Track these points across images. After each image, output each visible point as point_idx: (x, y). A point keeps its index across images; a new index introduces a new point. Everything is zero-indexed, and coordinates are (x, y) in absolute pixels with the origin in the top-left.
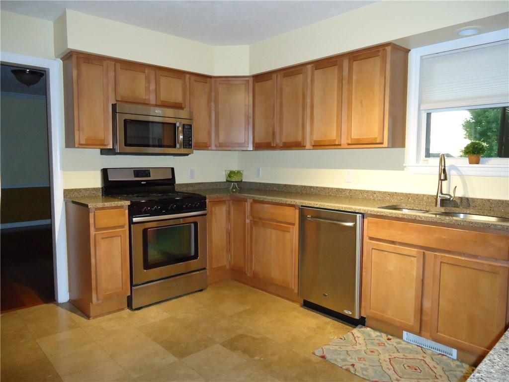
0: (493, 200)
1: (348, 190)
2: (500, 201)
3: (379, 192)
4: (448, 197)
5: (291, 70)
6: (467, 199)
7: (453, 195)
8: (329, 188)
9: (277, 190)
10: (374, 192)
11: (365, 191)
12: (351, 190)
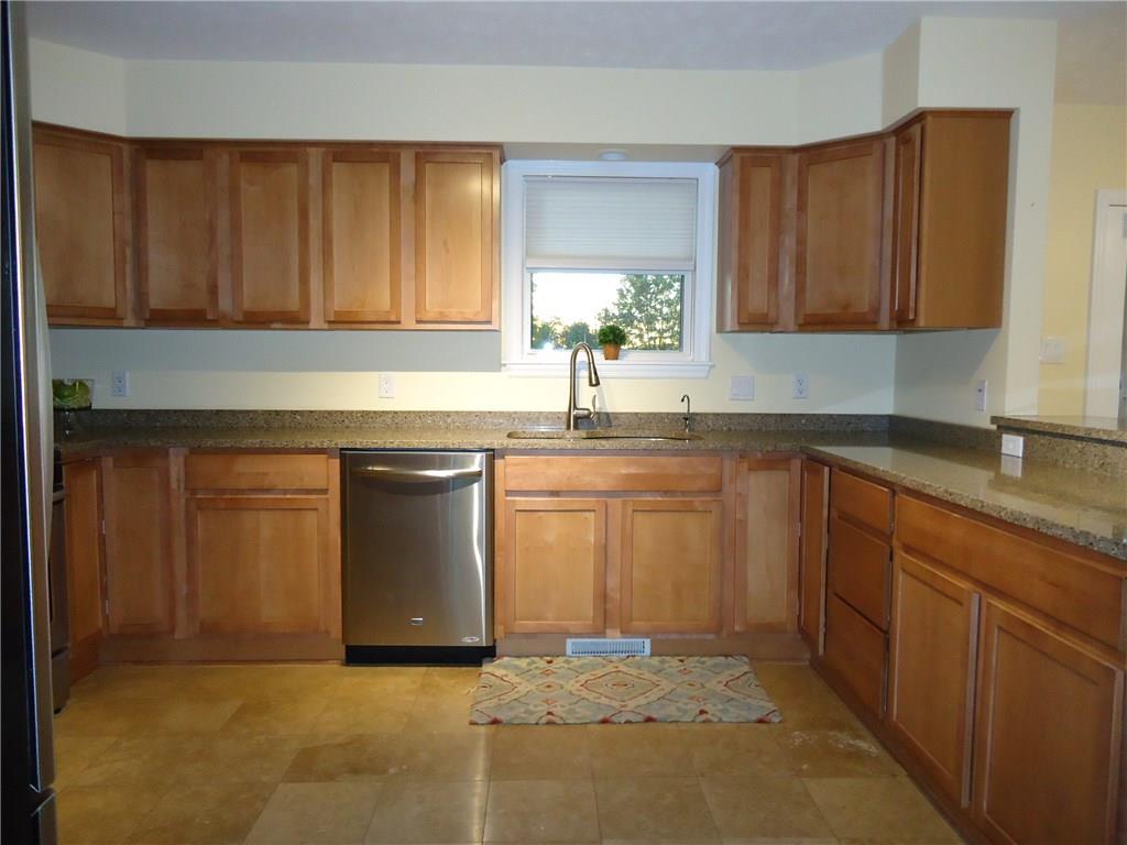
0: (642, 414)
1: (388, 412)
2: (651, 414)
3: (457, 412)
4: (586, 412)
5: (264, 149)
6: (607, 414)
7: (592, 410)
8: (342, 412)
9: (189, 424)
10: (448, 414)
11: (427, 412)
12: (396, 413)
